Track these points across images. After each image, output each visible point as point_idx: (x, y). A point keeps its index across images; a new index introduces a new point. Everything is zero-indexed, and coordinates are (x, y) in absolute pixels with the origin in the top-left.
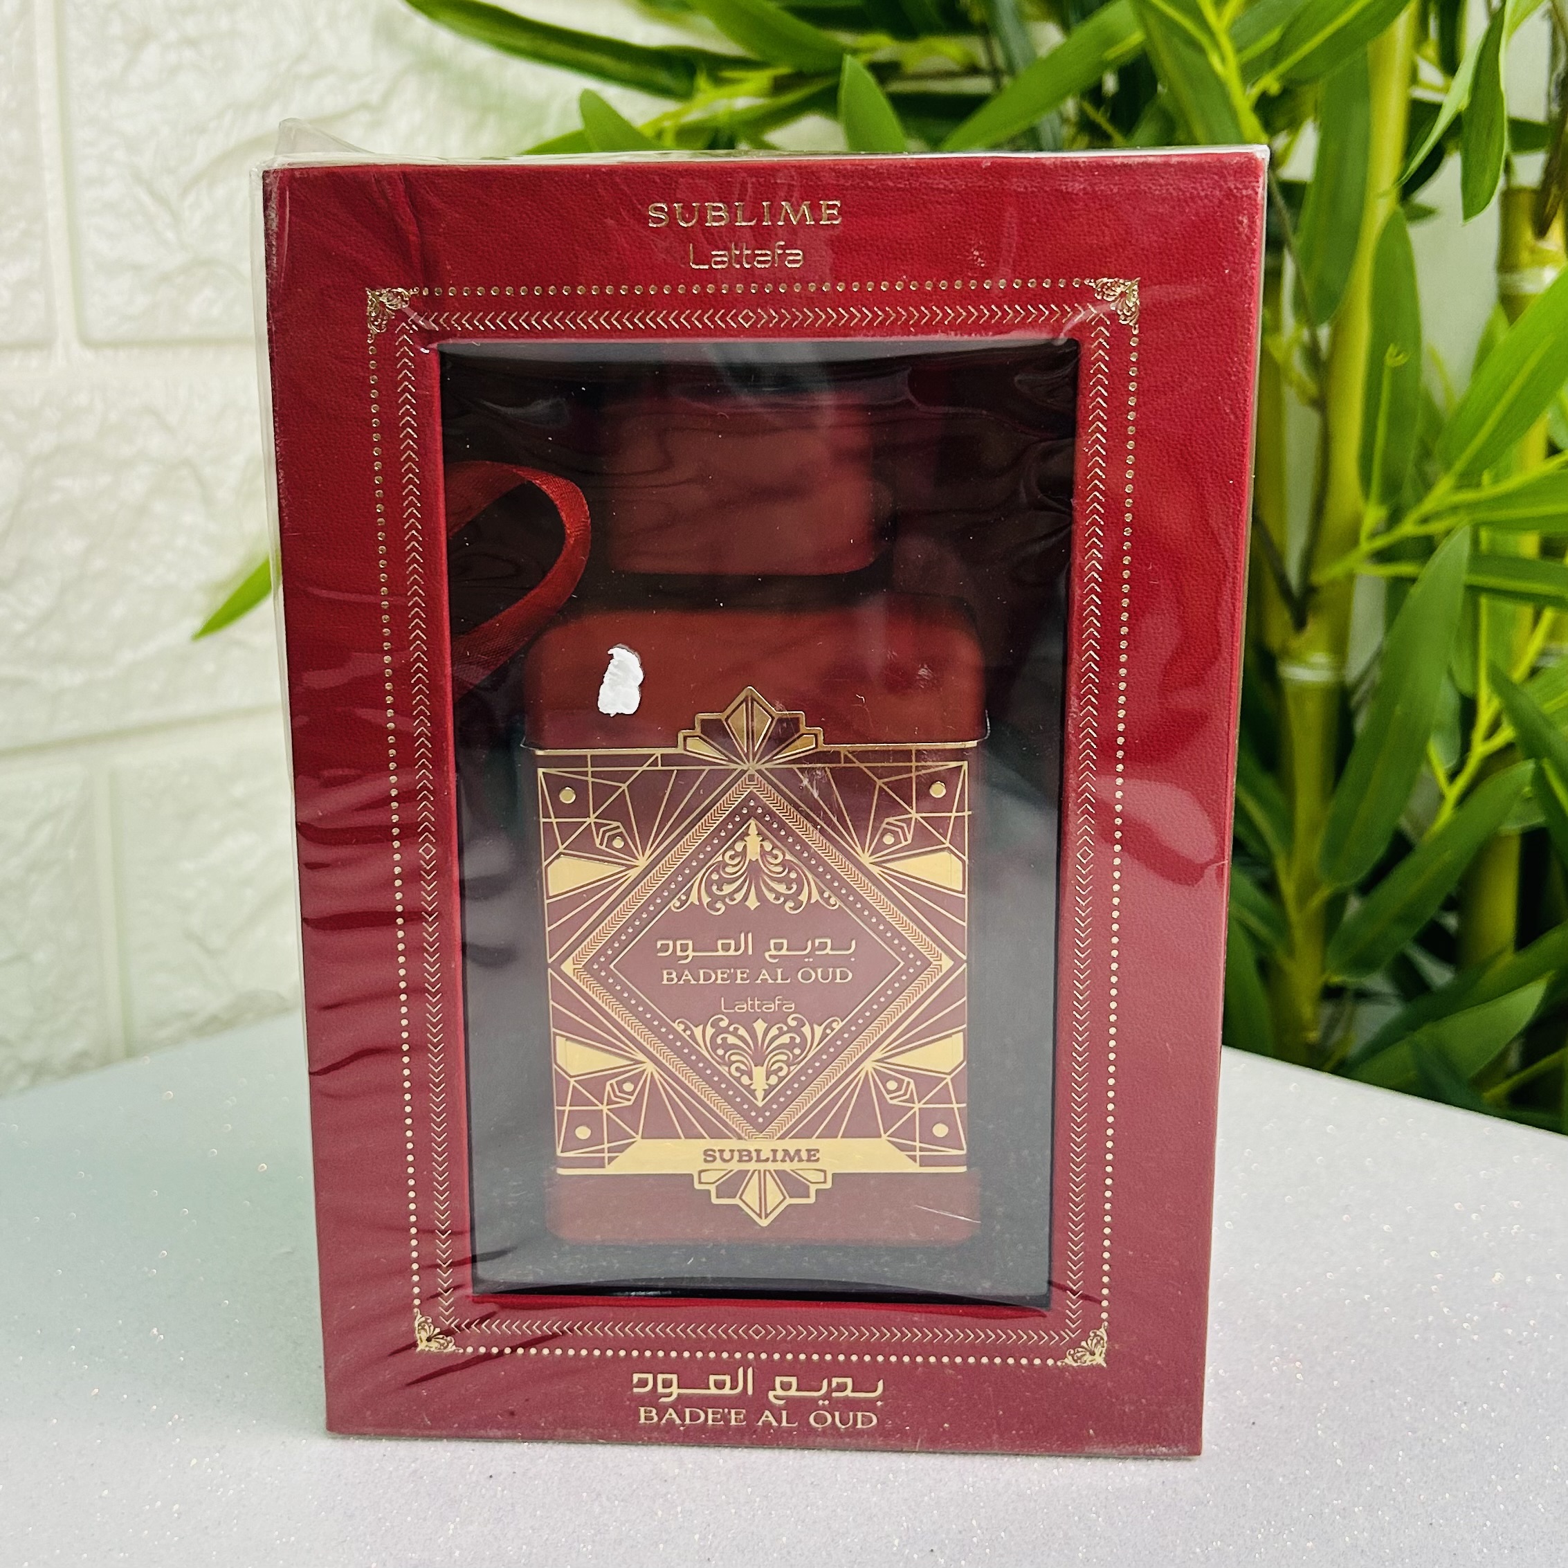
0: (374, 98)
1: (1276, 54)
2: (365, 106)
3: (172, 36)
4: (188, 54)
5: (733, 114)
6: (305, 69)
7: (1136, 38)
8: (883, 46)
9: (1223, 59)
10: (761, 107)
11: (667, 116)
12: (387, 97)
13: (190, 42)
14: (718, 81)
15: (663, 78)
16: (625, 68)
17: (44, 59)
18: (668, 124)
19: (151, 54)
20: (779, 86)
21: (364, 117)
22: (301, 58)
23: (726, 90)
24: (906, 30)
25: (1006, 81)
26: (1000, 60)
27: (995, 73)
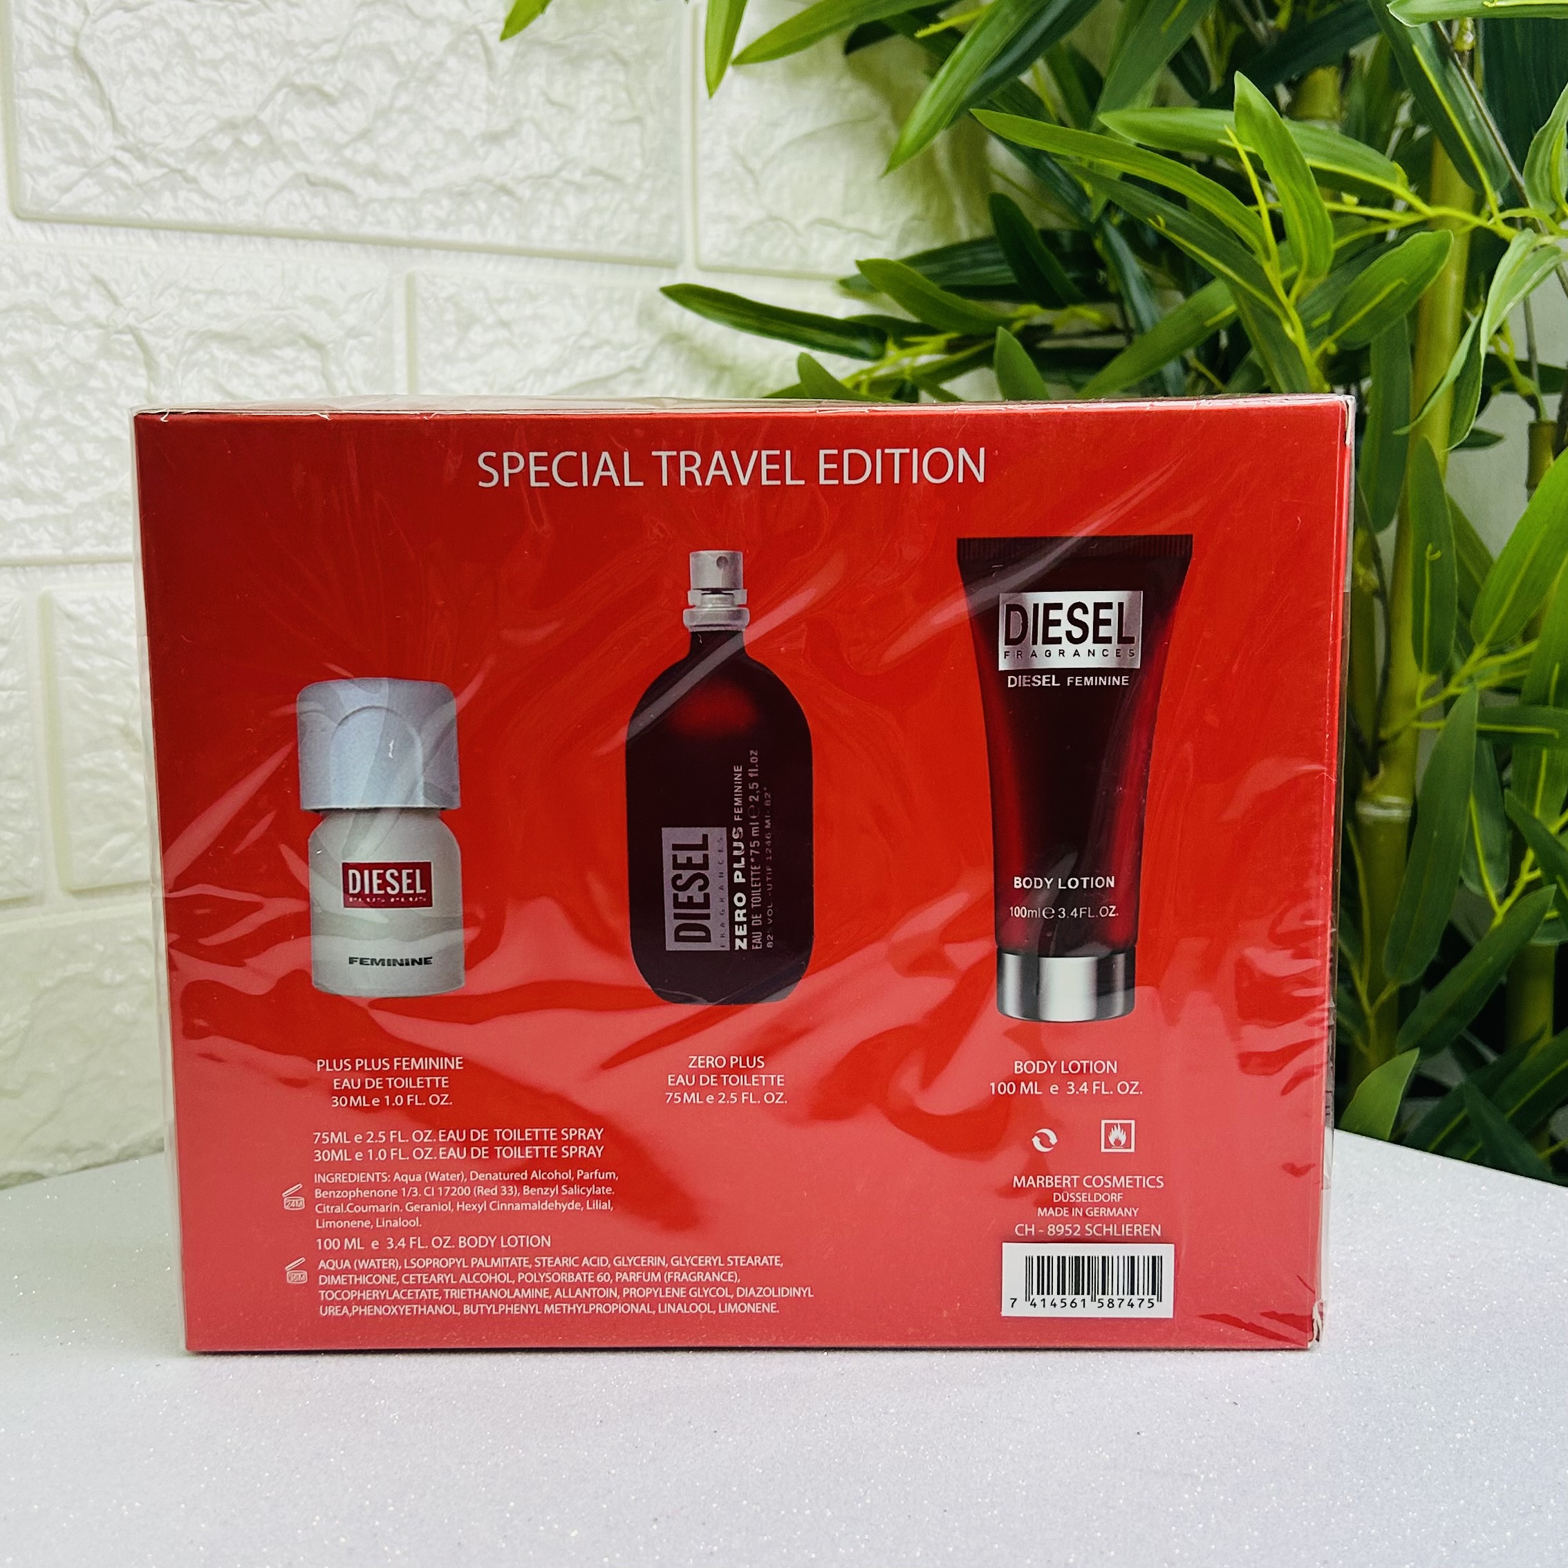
0: (638, 363)
1: (1332, 326)
2: (631, 369)
3: (490, 320)
4: (502, 333)
5: (914, 369)
6: (587, 342)
7: (1231, 309)
8: (1034, 313)
9: (1293, 328)
10: (938, 362)
11: (862, 372)
12: (648, 362)
13: (505, 324)
14: (903, 346)
15: (861, 345)
16: (830, 338)
17: (400, 339)
18: (863, 377)
19: (477, 335)
20: (951, 347)
21: (631, 377)
22: (585, 334)
23: (909, 351)
24: (1052, 301)
25: (1137, 338)
26: (1132, 324)
27: (1128, 333)
